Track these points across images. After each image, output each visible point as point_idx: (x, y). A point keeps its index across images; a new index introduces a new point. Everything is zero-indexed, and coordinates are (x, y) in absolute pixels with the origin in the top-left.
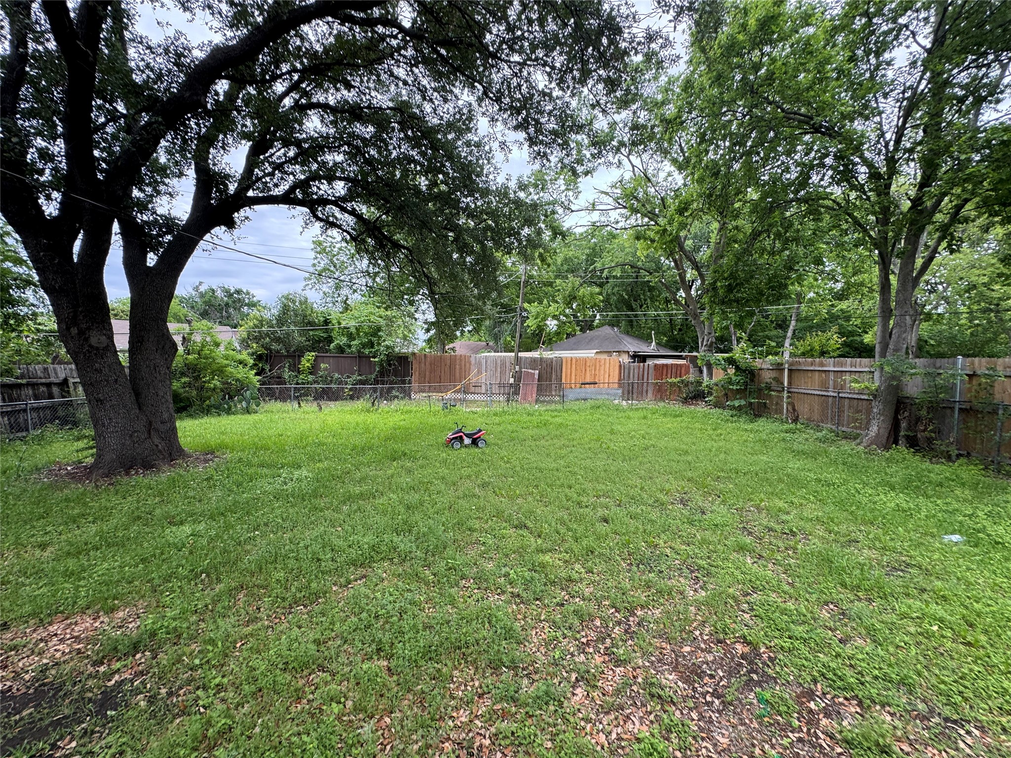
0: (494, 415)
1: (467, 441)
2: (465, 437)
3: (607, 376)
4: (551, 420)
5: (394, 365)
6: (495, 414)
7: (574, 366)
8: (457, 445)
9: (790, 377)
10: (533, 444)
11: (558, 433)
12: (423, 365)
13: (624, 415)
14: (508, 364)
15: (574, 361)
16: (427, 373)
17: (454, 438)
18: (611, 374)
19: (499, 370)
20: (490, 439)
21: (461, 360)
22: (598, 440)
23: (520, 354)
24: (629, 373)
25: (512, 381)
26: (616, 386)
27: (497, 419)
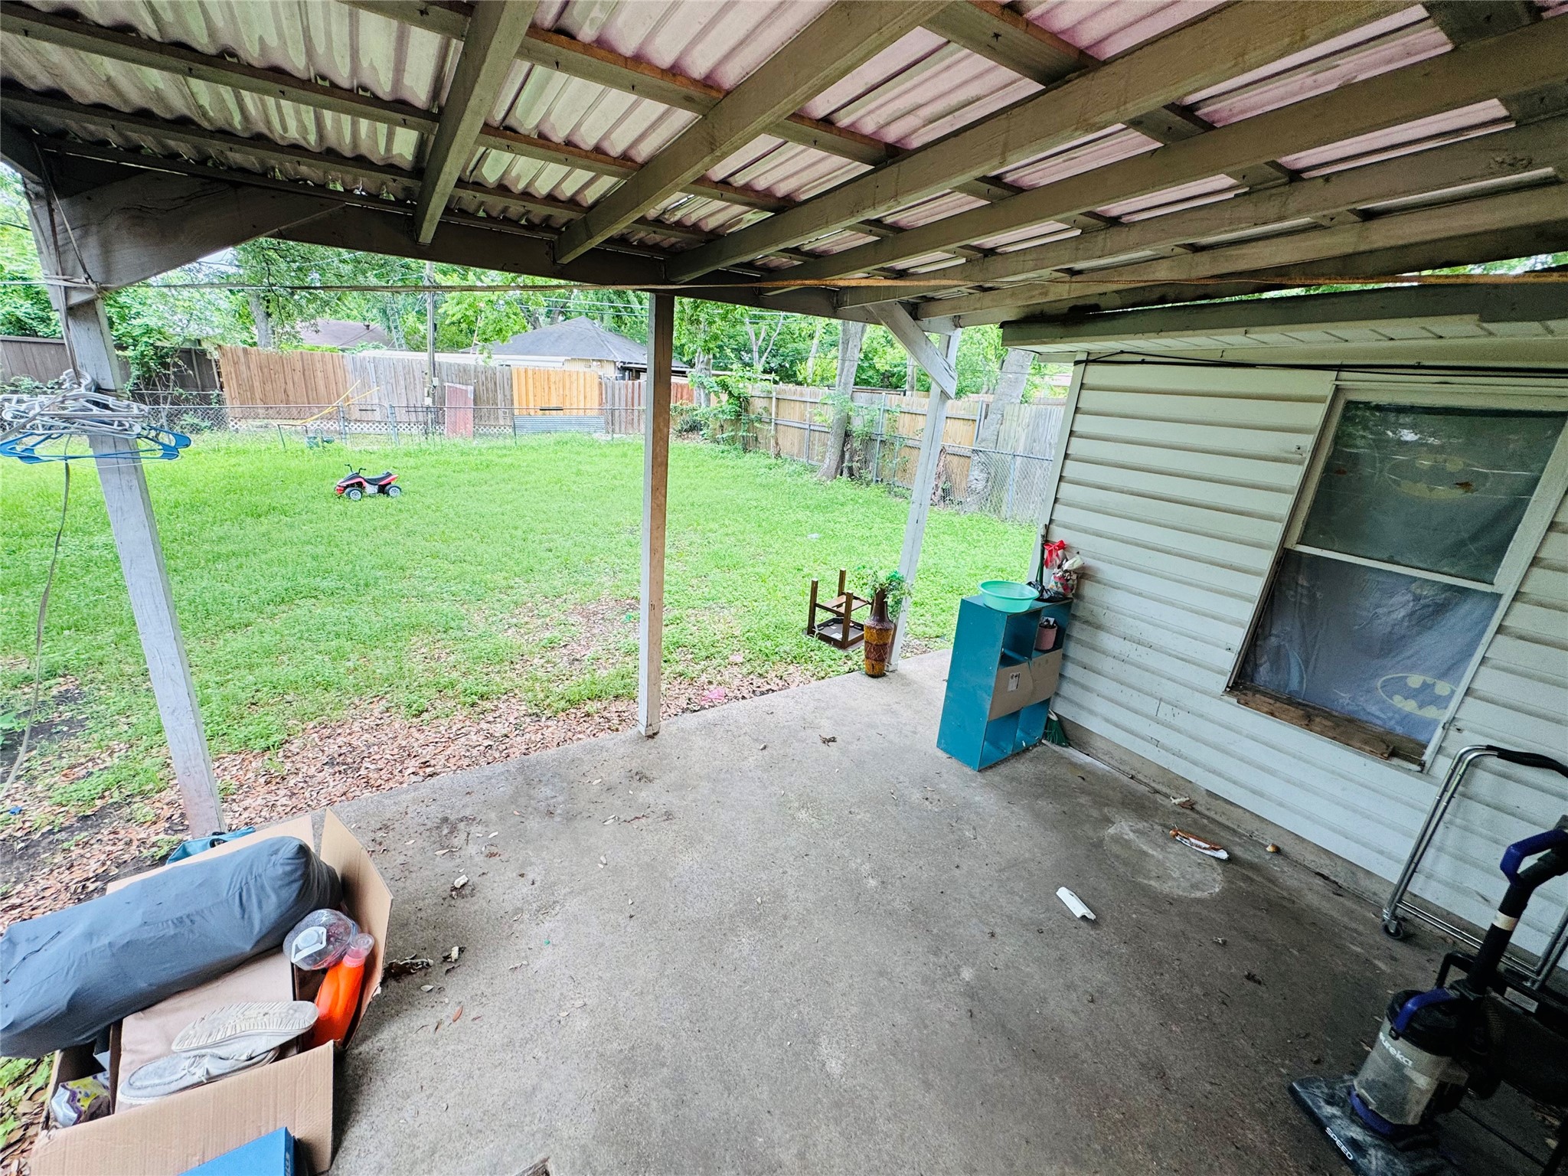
0: (406, 455)
1: (370, 489)
2: (366, 484)
3: (582, 398)
4: (497, 460)
5: (176, 365)
6: (408, 454)
7: (530, 381)
8: (356, 494)
9: (777, 406)
10: (471, 489)
11: (506, 476)
12: (243, 368)
13: (599, 451)
14: (417, 374)
15: (530, 373)
16: (257, 384)
17: (348, 486)
18: (588, 395)
19: (402, 382)
20: (406, 486)
21: (324, 363)
22: (560, 481)
23: (440, 357)
24: (613, 395)
25: (428, 401)
26: (595, 413)
27: (412, 462)
